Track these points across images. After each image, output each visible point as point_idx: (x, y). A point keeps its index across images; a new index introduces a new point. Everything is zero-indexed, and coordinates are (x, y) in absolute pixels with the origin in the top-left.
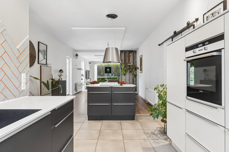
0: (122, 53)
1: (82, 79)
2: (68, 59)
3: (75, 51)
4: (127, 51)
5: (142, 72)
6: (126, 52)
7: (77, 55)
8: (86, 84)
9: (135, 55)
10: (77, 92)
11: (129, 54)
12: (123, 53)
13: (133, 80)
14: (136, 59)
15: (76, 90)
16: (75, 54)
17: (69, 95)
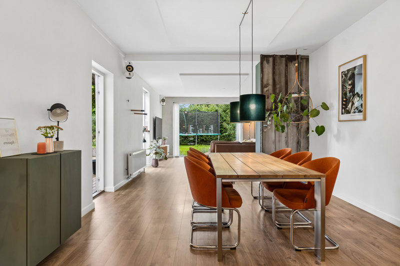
0: (265, 62)
1: (145, 141)
2: (102, 77)
3: (123, 56)
4: (282, 56)
5: (365, 119)
6: (278, 60)
7: (130, 68)
8: (156, 153)
9: (304, 70)
10: (130, 180)
11: (286, 66)
12: (268, 62)
13: (298, 143)
14: (308, 81)
15: (128, 174)
16: (125, 66)
17: (103, 192)
